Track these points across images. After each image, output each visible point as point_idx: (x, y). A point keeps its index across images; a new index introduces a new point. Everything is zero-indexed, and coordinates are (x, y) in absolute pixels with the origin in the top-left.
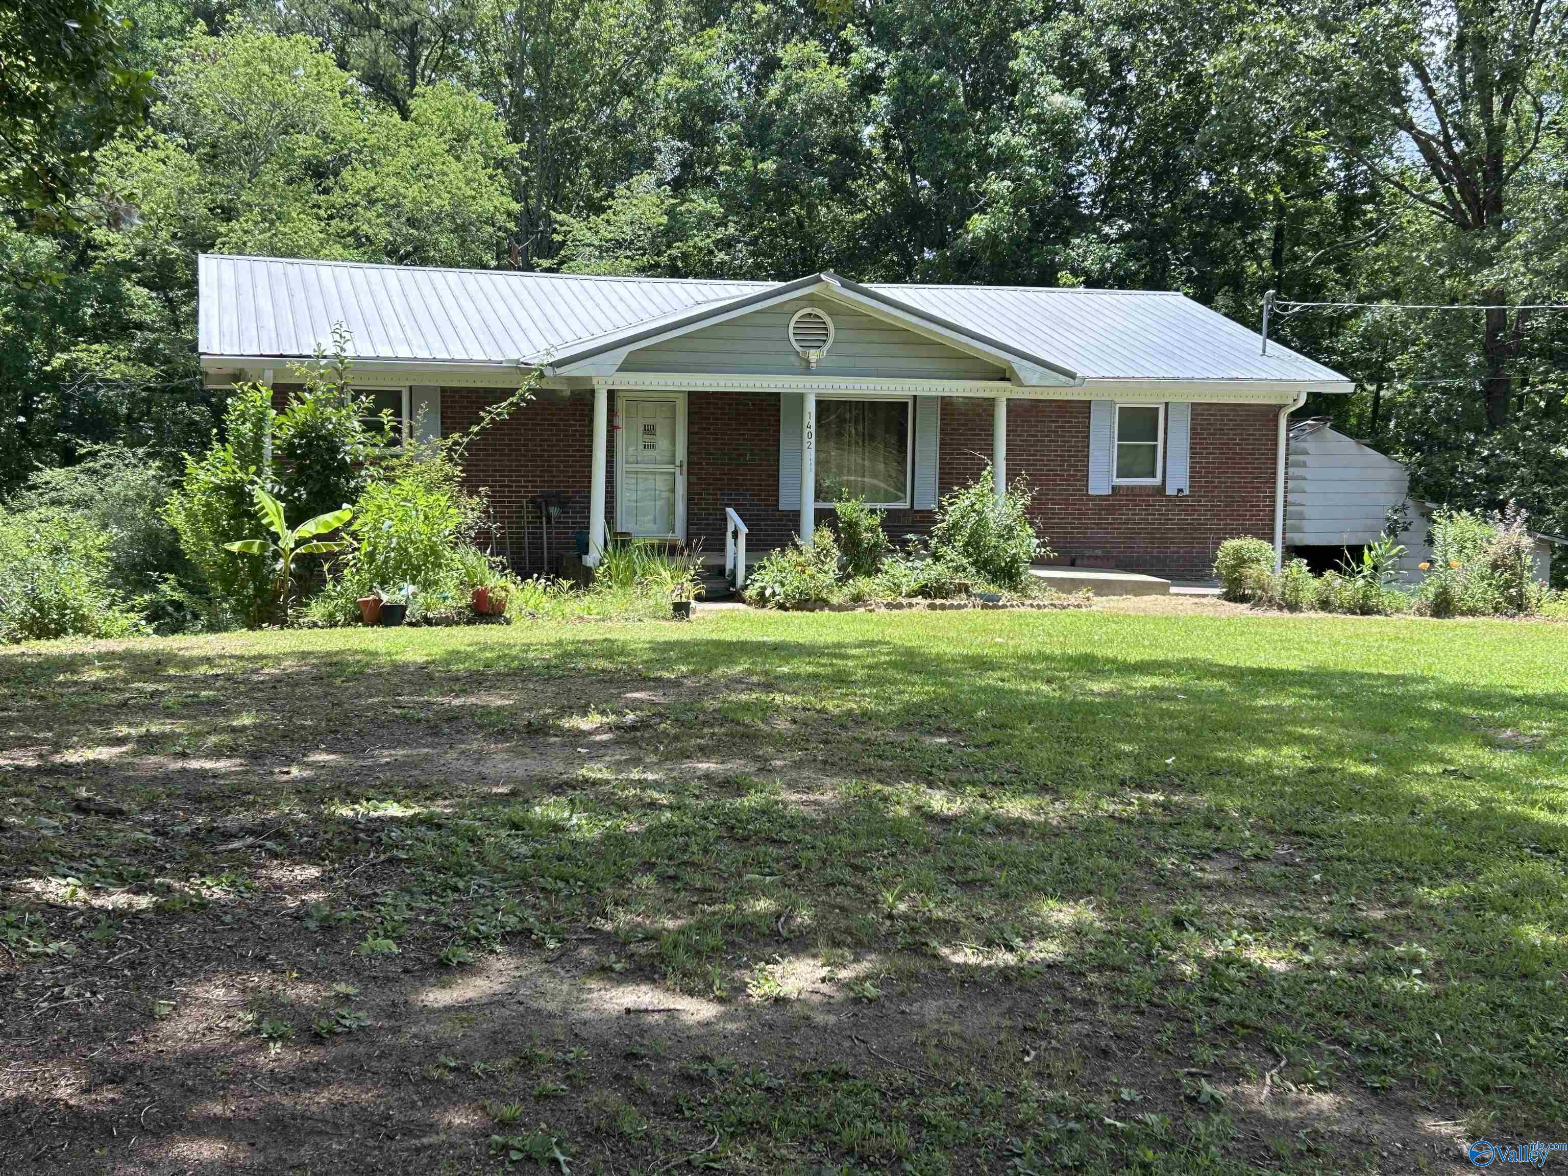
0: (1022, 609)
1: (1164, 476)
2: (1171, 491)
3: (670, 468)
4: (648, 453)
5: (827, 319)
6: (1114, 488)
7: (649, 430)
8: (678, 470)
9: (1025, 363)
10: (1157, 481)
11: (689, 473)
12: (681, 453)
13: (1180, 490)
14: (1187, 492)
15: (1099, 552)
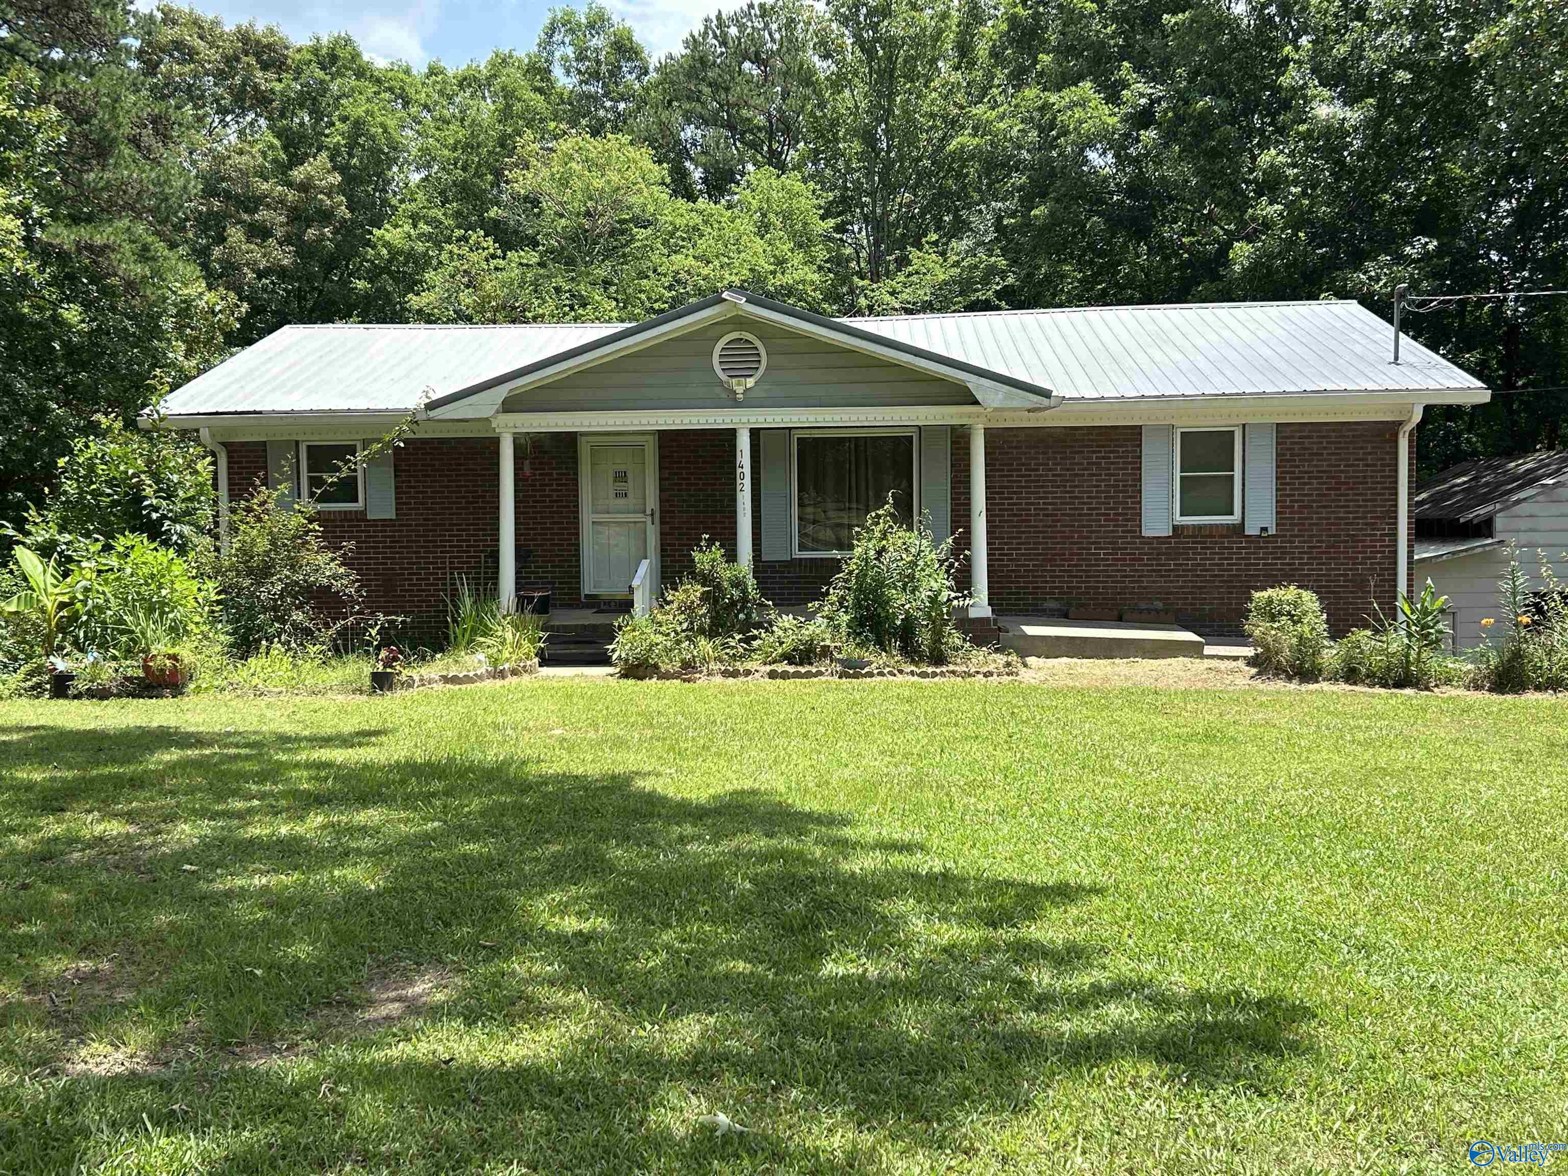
0: (900, 678)
1: (1243, 513)
2: (1252, 530)
3: (639, 517)
4: (621, 501)
5: (758, 343)
6: (1175, 528)
7: (621, 477)
8: (649, 519)
9: (983, 381)
10: (1235, 518)
11: (662, 523)
12: (652, 502)
13: (1264, 529)
14: (1272, 531)
15: (1159, 605)
